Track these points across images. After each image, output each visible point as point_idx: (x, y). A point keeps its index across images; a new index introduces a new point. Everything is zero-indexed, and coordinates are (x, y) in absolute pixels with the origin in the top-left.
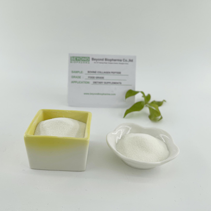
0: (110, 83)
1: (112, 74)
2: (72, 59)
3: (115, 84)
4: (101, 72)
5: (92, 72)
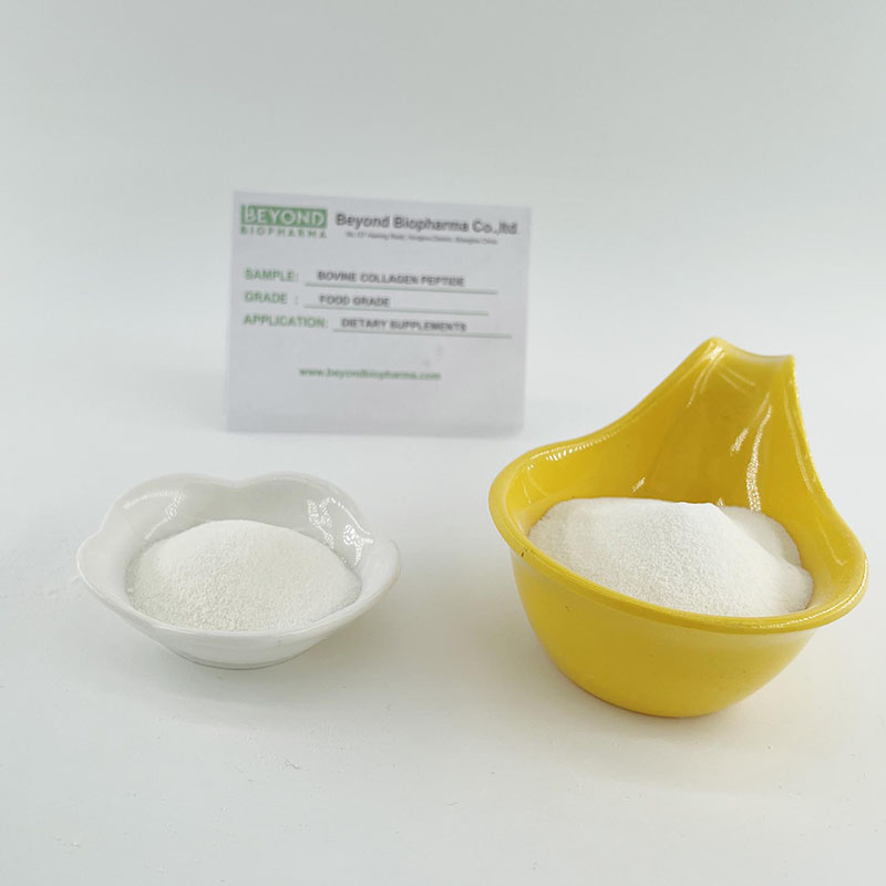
0: (414, 324)
1: (426, 285)
2: (247, 216)
3: (435, 332)
4: (376, 278)
5: (335, 276)
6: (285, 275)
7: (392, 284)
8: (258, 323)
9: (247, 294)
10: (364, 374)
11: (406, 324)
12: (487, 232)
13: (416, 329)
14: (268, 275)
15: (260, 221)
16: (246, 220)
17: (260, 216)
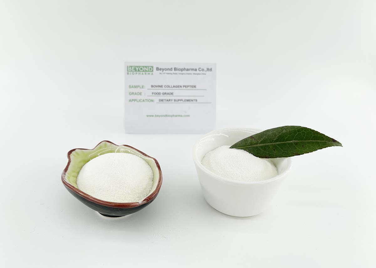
1: (184, 88)
2: (129, 69)
3: (188, 102)
4: (169, 86)
5: (156, 86)
6: (141, 87)
7: (174, 88)
8: (133, 102)
9: (130, 93)
10: (166, 116)
11: (179, 100)
12: (202, 71)
13: (182, 101)
14: (136, 87)
15: (133, 70)
16: (129, 70)
17: (133, 69)
